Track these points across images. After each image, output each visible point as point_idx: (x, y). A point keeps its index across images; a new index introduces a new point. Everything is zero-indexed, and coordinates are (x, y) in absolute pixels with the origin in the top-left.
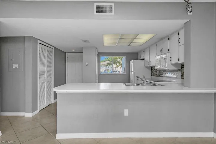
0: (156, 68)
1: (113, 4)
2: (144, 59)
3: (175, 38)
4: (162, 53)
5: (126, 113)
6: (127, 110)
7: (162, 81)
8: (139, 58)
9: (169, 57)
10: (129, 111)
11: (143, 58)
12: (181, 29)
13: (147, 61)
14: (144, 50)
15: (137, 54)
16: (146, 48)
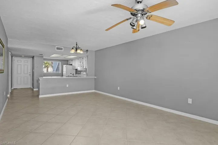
0: (78, 70)
1: (63, 47)
2: (72, 65)
3: (84, 58)
5: (67, 86)
8: (69, 64)
9: (83, 66)
10: (69, 85)
14: (72, 60)
15: (68, 61)
16: (73, 59)
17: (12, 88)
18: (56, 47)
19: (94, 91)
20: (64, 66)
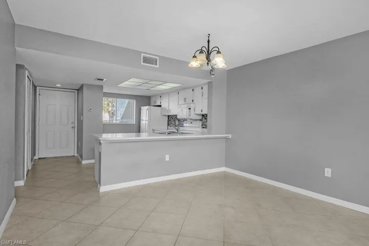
0: (178, 117)
1: (158, 58)
2: (160, 106)
3: (198, 91)
4: (185, 103)
5: (167, 158)
6: (168, 156)
7: (184, 130)
8: (153, 104)
9: (193, 108)
10: (169, 156)
11: (159, 104)
12: (205, 84)
13: (165, 109)
14: (161, 95)
15: (149, 98)
16: (163, 94)
17: (36, 157)
18: (142, 55)
19: (223, 169)
20: (145, 109)
